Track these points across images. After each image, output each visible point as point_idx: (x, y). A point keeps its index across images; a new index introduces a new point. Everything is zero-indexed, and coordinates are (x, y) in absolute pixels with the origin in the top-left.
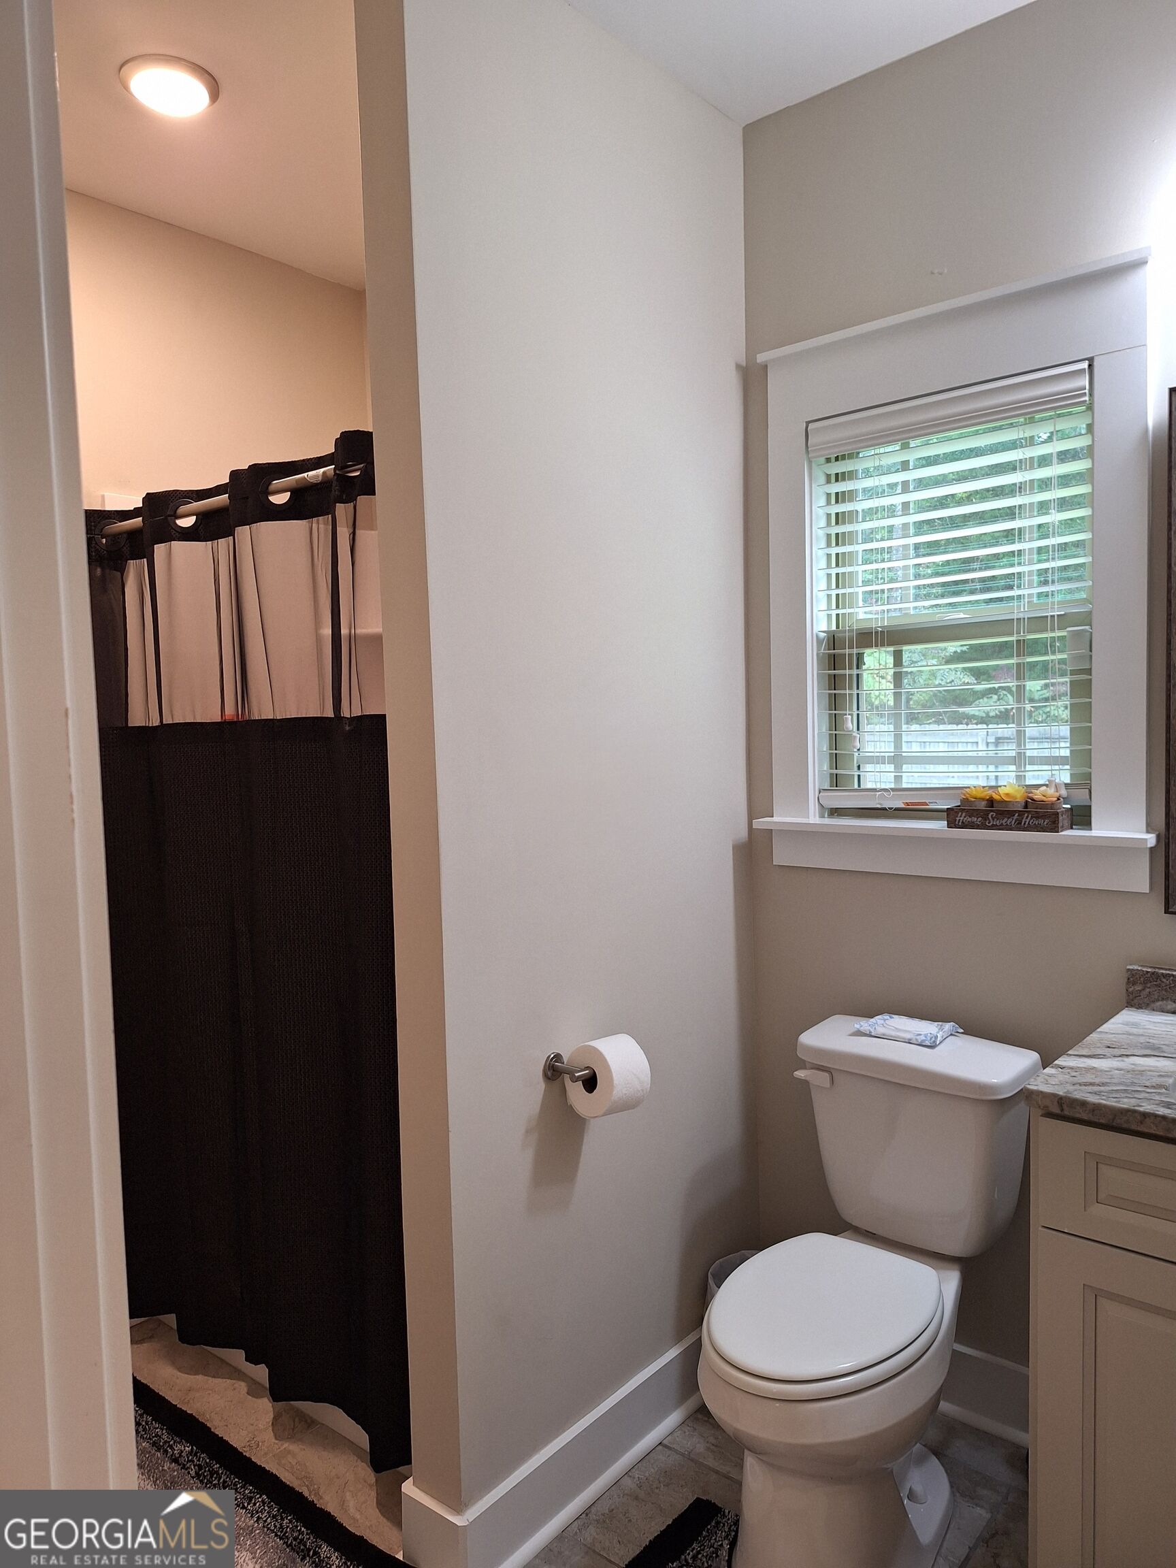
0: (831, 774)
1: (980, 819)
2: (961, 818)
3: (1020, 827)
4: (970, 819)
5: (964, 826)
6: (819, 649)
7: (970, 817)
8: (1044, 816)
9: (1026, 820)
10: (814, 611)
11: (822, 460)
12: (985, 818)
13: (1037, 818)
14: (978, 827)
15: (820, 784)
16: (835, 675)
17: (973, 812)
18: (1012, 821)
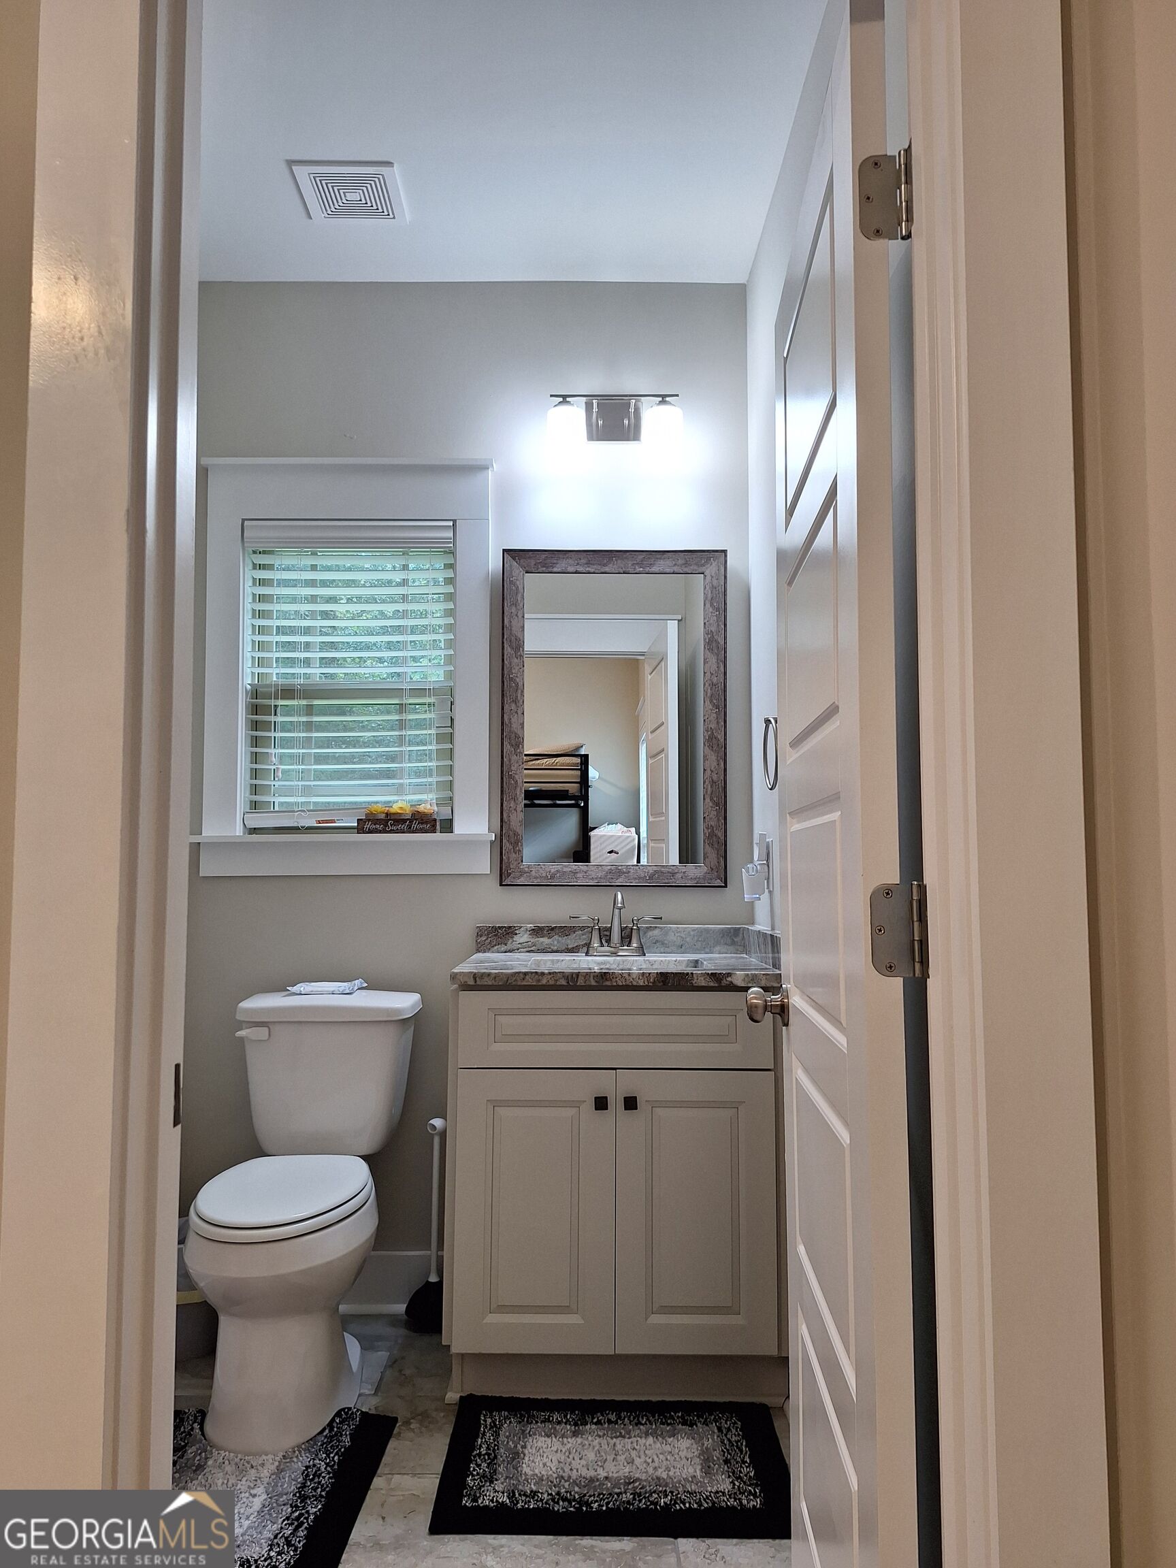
0: (251, 802)
1: (382, 826)
2: (368, 826)
3: (410, 830)
4: (374, 827)
5: (370, 832)
6: (246, 698)
7: (375, 825)
8: (426, 823)
9: (415, 825)
10: (245, 667)
11: (250, 550)
12: (386, 825)
13: (422, 823)
14: (380, 832)
15: (244, 808)
16: (256, 721)
17: (376, 821)
18: (404, 827)
